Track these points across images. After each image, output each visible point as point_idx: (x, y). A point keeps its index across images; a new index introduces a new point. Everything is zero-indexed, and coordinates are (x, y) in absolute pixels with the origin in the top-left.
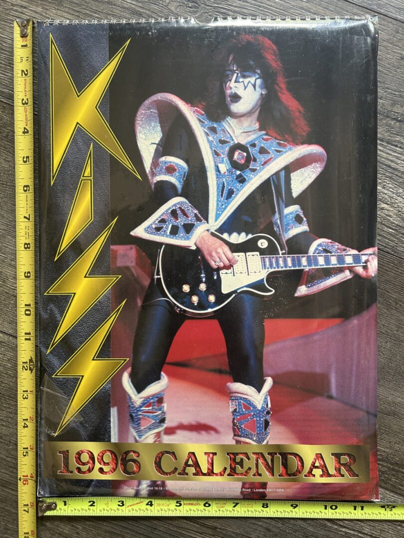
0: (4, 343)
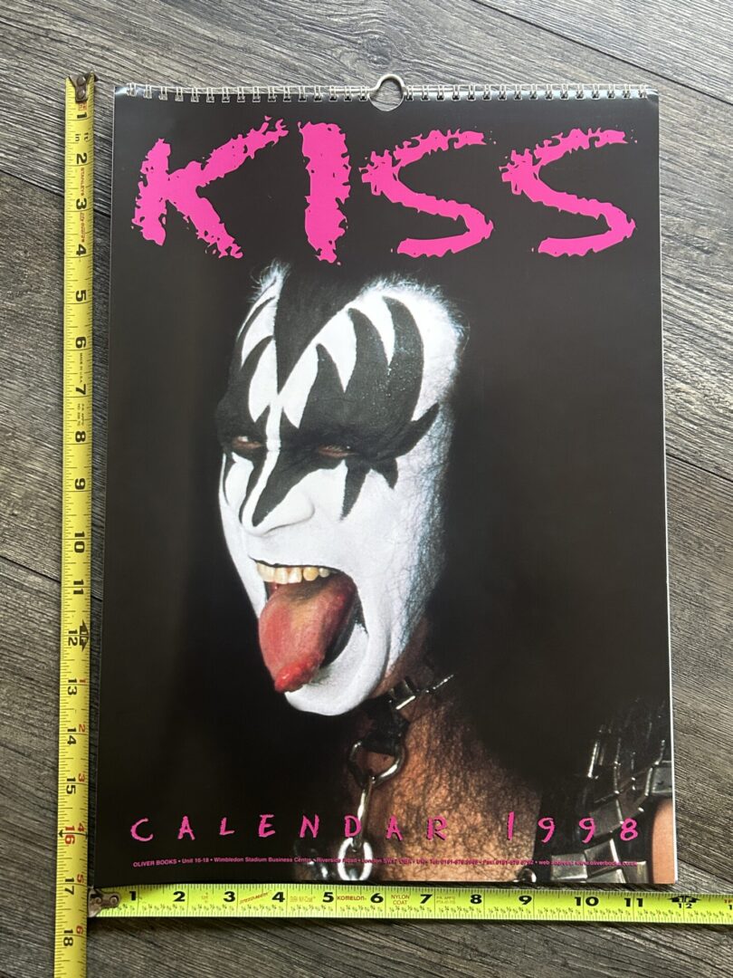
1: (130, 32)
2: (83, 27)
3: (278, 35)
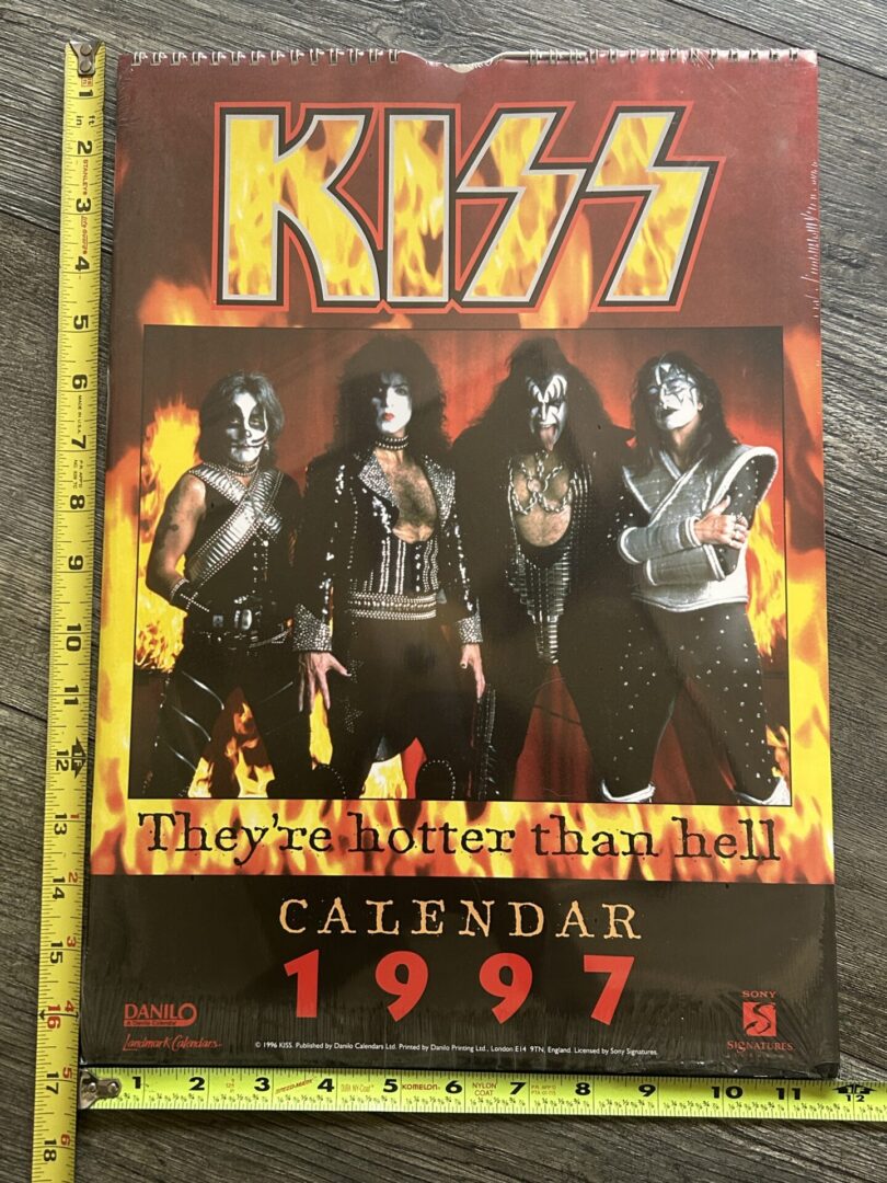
0: (12, 730)
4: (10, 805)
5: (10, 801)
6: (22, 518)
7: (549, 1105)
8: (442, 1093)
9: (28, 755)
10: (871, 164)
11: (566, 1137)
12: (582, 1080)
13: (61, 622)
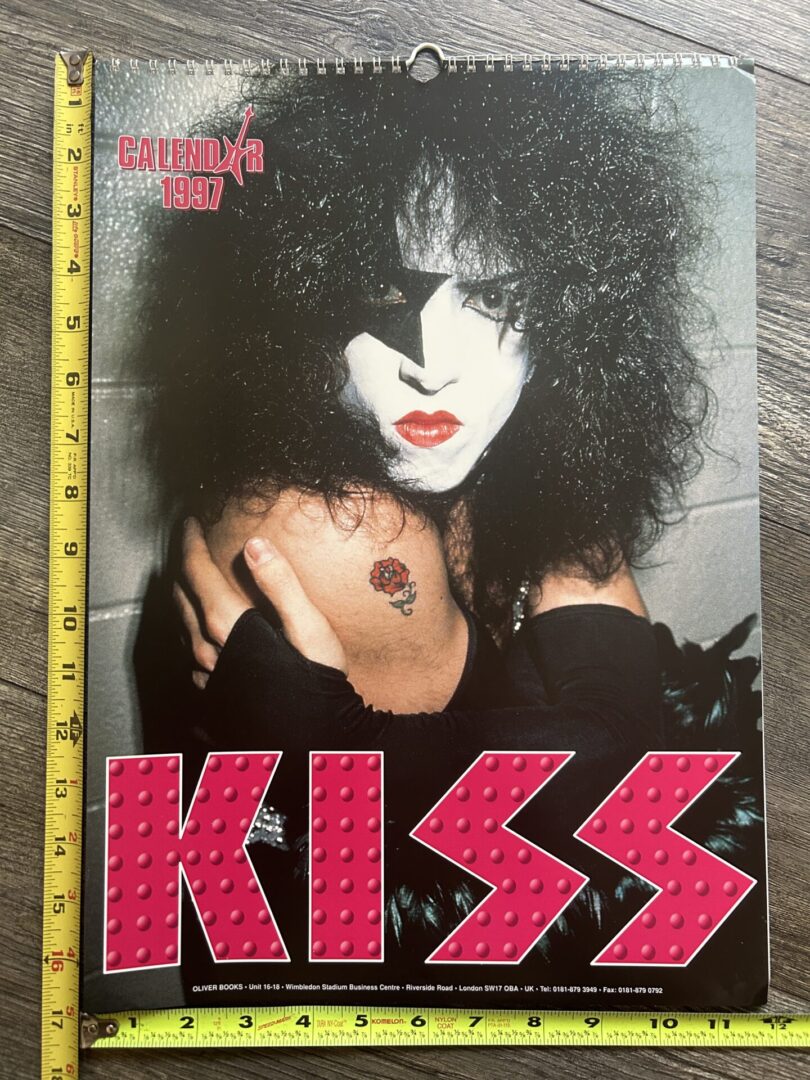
0: (12, 704)
1: (80, 25)
2: (24, 22)
3: (258, 20)
4: (12, 772)
5: (12, 768)
6: (14, 509)
7: (504, 1037)
8: (408, 1027)
9: (28, 726)
10: (798, 167)
11: (519, 1063)
12: (534, 1013)
13: (58, 603)
